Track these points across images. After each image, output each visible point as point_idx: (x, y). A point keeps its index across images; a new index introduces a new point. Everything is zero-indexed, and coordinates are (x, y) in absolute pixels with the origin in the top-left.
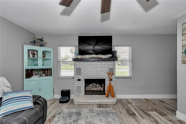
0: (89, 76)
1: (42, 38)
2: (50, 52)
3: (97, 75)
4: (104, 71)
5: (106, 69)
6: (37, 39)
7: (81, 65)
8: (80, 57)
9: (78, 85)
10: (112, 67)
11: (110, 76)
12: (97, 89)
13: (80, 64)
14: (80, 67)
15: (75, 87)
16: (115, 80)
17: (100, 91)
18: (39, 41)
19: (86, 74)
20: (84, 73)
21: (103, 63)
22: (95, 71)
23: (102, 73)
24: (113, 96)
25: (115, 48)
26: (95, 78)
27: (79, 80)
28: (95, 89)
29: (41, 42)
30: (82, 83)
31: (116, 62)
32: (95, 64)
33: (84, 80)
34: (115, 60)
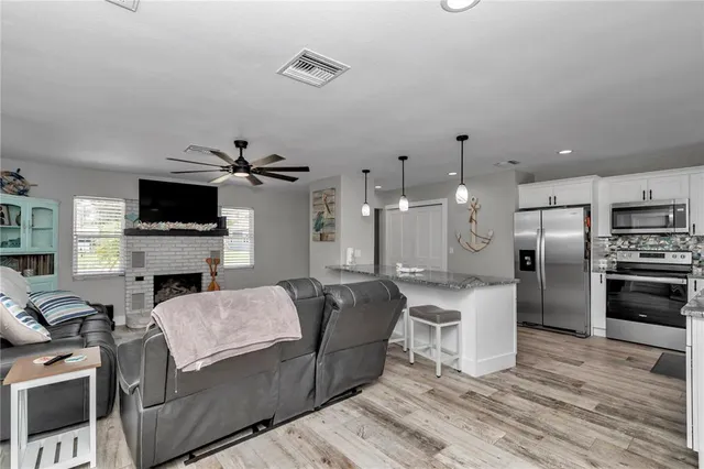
1: (19, 170)
3: (185, 264)
4: (199, 257)
5: (204, 253)
6: (5, 172)
7: (144, 245)
8: (144, 226)
9: (135, 292)
10: (216, 249)
11: (213, 266)
13: (142, 243)
14: (143, 250)
15: (128, 296)
16: (223, 274)
18: (11, 179)
19: (157, 265)
20: (152, 262)
22: (180, 257)
23: (196, 260)
25: (223, 212)
26: (180, 273)
27: (140, 279)
29: (18, 181)
30: (147, 286)
31: (226, 240)
32: (179, 242)
33: (152, 278)
34: (222, 235)
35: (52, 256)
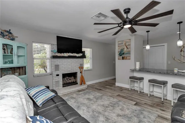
0: (66, 71)
1: (10, 30)
2: (24, 48)
3: (72, 69)
4: (76, 66)
5: (78, 65)
6: (5, 30)
7: (59, 62)
9: (56, 80)
10: (82, 63)
11: (81, 69)
12: (72, 81)
14: (58, 64)
15: (54, 82)
16: (84, 72)
17: (73, 82)
18: (7, 33)
19: (63, 70)
20: (62, 68)
21: (76, 60)
22: (71, 66)
23: (76, 67)
24: (85, 84)
25: (83, 49)
26: (71, 72)
27: (58, 75)
28: (70, 81)
29: (10, 35)
30: (60, 78)
31: (85, 60)
32: (70, 61)
33: (62, 75)
34: (84, 58)
35: (25, 67)
